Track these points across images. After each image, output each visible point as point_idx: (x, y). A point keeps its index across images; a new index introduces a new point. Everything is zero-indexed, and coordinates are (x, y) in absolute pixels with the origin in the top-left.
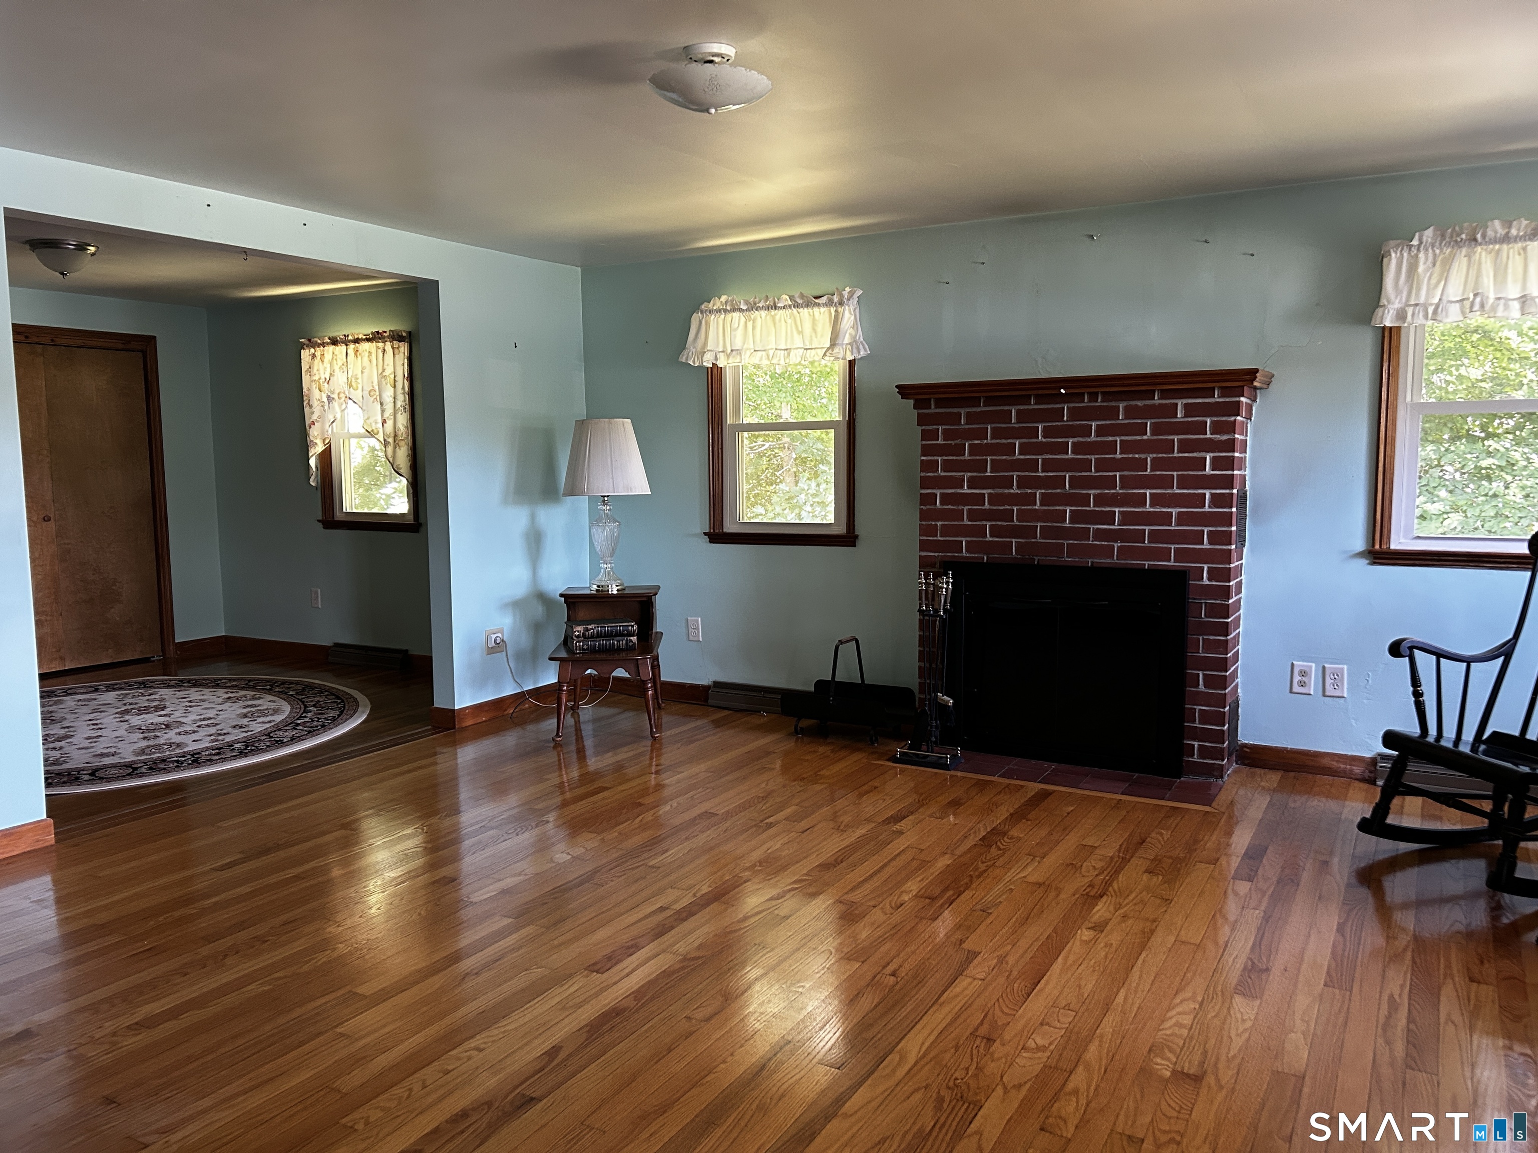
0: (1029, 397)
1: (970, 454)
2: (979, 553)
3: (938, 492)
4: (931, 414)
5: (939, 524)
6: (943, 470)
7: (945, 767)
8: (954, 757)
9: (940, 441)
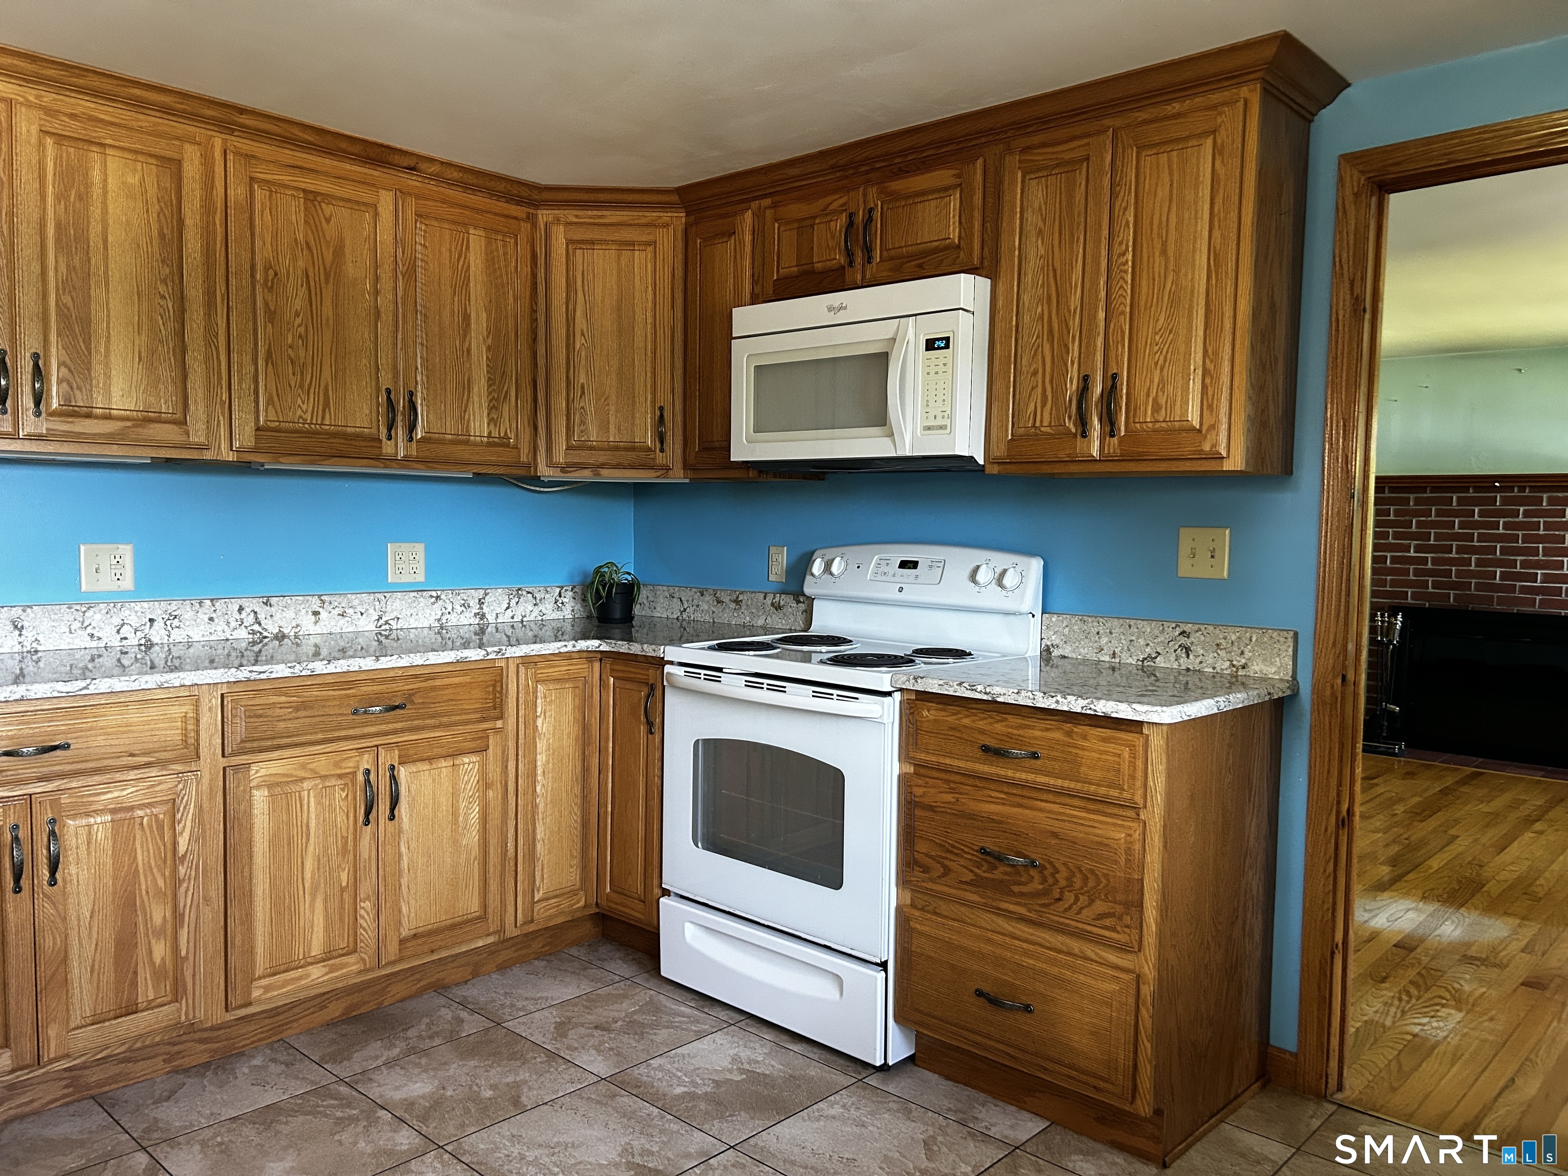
0: (1469, 487)
1: (1417, 527)
2: (1423, 600)
3: (1389, 555)
4: (1385, 498)
5: (1389, 578)
6: (1394, 538)
7: (1394, 755)
8: (1400, 748)
9: (1392, 517)
